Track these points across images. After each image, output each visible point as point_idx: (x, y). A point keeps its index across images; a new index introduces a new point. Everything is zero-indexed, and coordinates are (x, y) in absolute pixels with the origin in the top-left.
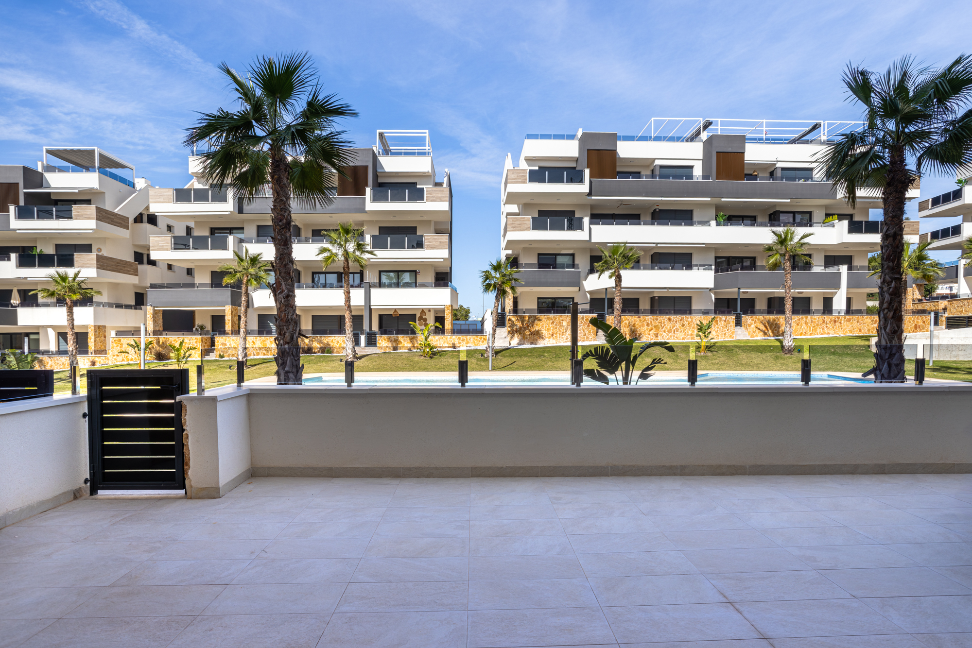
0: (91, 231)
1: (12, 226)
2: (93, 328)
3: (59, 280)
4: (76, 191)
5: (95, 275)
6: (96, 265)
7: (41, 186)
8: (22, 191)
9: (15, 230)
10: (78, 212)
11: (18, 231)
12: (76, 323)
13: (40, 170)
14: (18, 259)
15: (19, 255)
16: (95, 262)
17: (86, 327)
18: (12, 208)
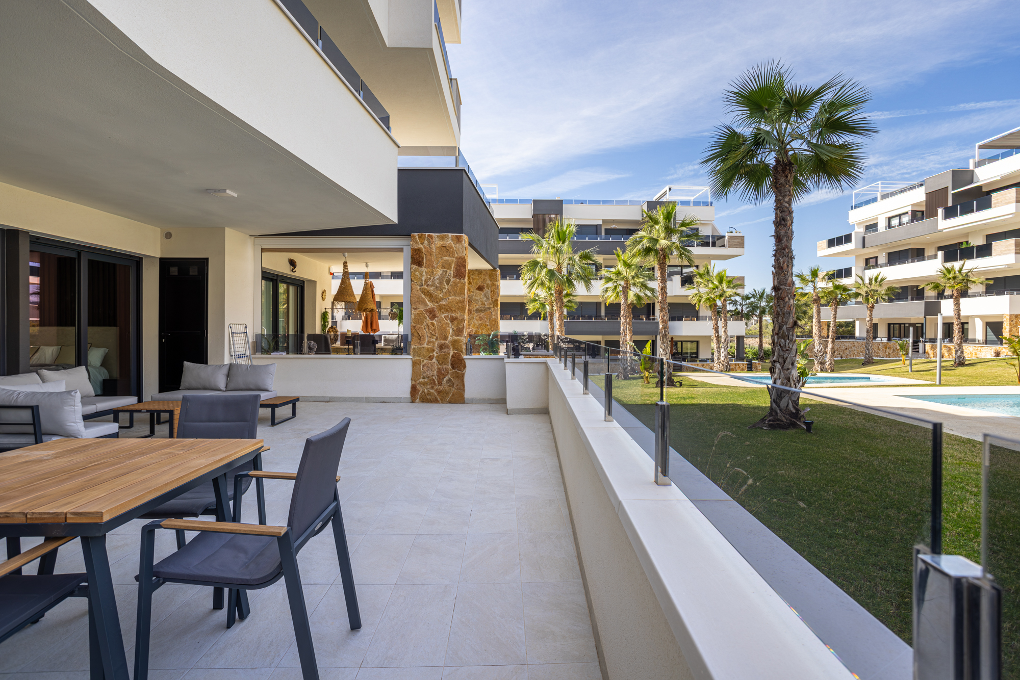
0: (1011, 216)
1: (940, 228)
2: (1008, 317)
3: (946, 272)
4: (999, 178)
5: (1013, 262)
6: (1014, 251)
7: (972, 182)
8: (951, 192)
9: (942, 231)
10: (997, 200)
11: (944, 231)
12: (962, 314)
13: (971, 168)
14: (943, 256)
15: (944, 252)
16: (1014, 248)
17: (1002, 316)
18: (940, 211)
